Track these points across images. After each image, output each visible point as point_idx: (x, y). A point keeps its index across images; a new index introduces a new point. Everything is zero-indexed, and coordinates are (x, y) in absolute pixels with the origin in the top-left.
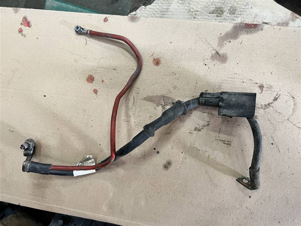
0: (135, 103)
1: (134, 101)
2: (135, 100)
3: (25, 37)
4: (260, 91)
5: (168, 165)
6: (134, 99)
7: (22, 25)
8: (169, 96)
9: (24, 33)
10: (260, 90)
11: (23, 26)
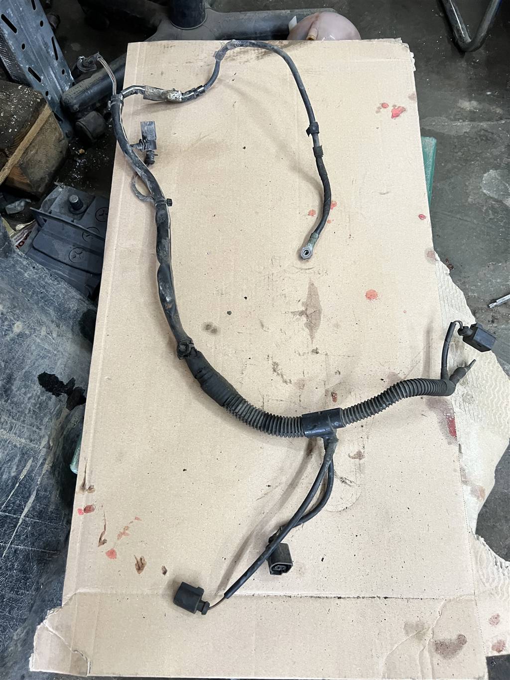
0: (302, 271)
1: (306, 269)
2: (307, 271)
3: (377, 112)
4: (352, 455)
5: (212, 330)
6: (309, 269)
7: (393, 106)
8: (322, 319)
9: (382, 110)
10: (355, 455)
11: (392, 108)
